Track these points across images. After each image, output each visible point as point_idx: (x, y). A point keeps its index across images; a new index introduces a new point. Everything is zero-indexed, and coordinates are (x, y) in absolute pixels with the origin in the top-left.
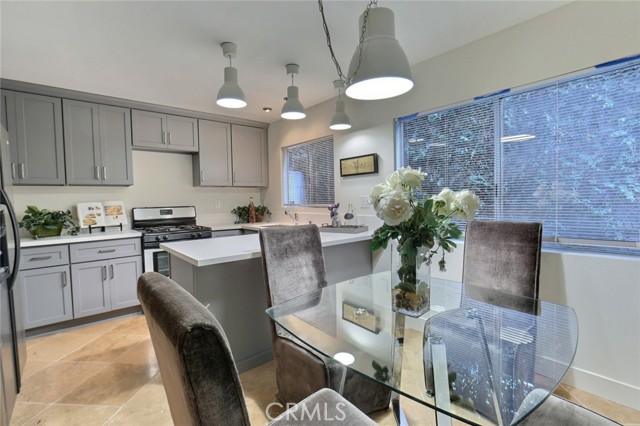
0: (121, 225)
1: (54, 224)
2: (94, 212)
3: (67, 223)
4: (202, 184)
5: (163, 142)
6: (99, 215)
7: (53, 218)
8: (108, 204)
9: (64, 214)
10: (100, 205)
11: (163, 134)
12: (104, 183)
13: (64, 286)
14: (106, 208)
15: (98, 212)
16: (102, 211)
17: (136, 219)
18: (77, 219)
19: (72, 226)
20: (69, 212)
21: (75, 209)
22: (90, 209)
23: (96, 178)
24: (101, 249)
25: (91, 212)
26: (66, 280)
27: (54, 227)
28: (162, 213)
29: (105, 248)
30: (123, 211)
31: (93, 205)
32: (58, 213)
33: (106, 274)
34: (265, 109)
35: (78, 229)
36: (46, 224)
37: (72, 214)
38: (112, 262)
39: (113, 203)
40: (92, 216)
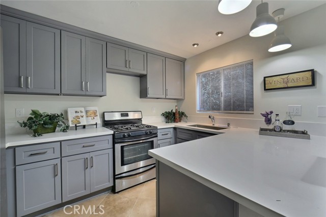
0: (96, 124)
1: (51, 124)
2: (79, 114)
3: (60, 123)
4: (148, 96)
5: (126, 67)
6: (82, 117)
7: (50, 119)
8: (88, 109)
9: (58, 116)
10: (83, 109)
11: (126, 61)
12: (87, 93)
13: (55, 176)
14: (87, 112)
15: (82, 114)
16: (84, 114)
17: (106, 119)
18: (67, 119)
19: (63, 125)
20: (62, 115)
21: (66, 112)
22: (76, 112)
23: (82, 89)
24: (85, 145)
25: (77, 114)
26: (57, 171)
27: (51, 126)
28: (122, 115)
29: (87, 143)
30: (98, 114)
31: (78, 109)
32: (54, 115)
33: (87, 164)
34: (194, 45)
35: (68, 127)
36: (45, 123)
37: (64, 116)
38: (92, 154)
39: (92, 109)
40: (78, 117)
